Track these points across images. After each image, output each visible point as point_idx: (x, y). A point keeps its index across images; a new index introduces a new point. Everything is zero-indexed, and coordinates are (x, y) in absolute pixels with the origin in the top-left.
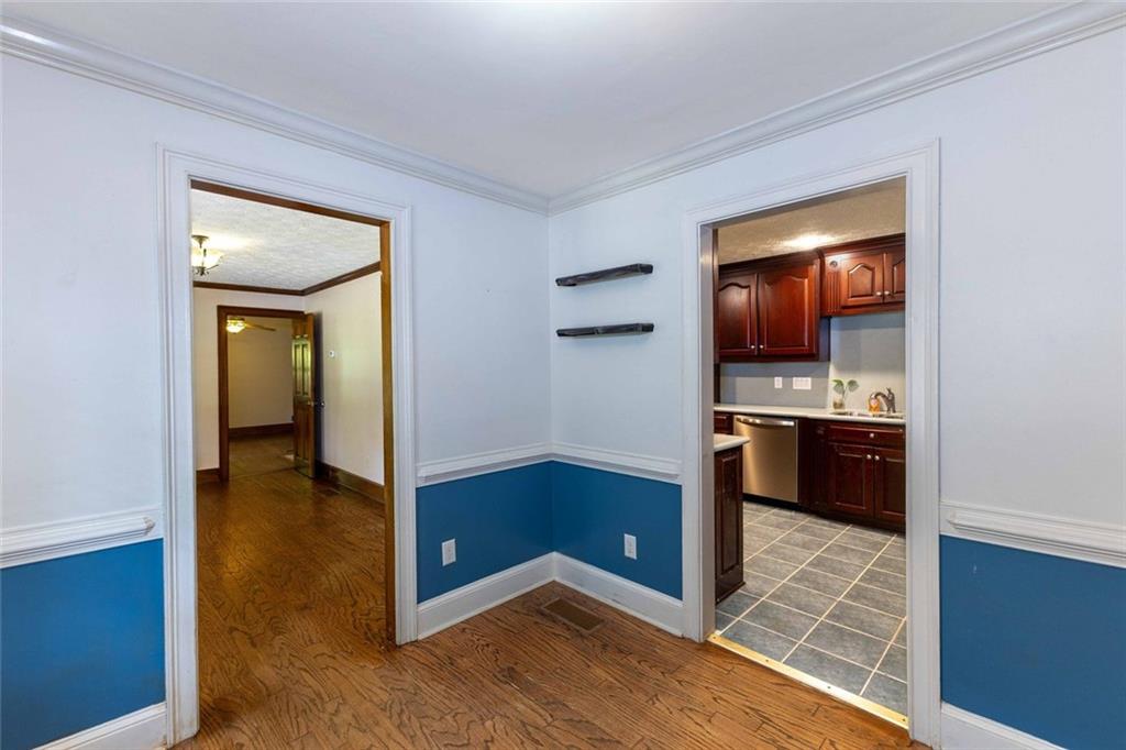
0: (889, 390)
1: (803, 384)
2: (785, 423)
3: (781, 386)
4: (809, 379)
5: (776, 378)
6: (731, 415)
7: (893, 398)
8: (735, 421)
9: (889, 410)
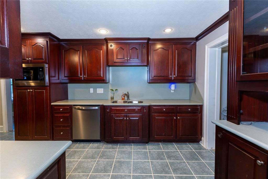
0: (128, 93)
1: (100, 91)
2: (94, 108)
3: (93, 92)
4: (103, 89)
5: (91, 89)
6: (71, 106)
7: (129, 95)
8: (73, 109)
9: (127, 100)
